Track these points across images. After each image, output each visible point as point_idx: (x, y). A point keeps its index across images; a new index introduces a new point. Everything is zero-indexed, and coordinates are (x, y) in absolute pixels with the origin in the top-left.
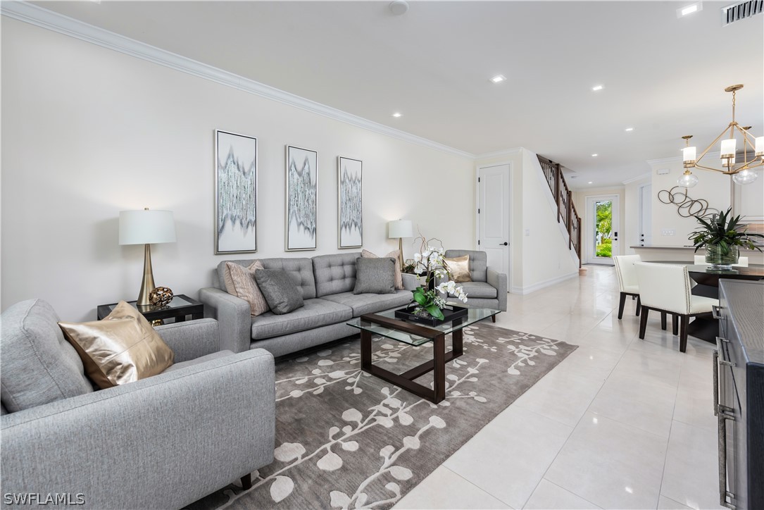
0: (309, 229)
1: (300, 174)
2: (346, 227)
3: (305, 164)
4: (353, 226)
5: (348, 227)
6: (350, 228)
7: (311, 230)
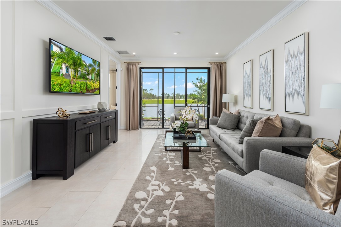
0: (267, 98)
1: (264, 68)
2: (289, 96)
3: (266, 61)
4: (296, 95)
5: (291, 96)
6: (293, 96)
7: (269, 99)
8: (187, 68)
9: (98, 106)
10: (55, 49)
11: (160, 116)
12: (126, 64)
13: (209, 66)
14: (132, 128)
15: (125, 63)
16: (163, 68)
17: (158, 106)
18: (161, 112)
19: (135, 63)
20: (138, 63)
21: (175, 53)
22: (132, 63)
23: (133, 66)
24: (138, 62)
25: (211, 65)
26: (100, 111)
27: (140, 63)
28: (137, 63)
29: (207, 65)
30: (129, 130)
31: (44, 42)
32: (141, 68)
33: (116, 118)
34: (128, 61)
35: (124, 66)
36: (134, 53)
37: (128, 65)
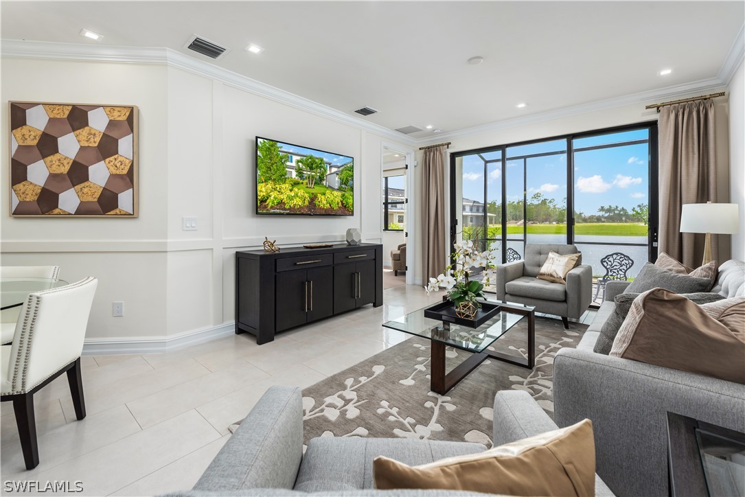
8: (570, 137)
12: (423, 151)
13: (651, 116)
15: (420, 149)
16: (502, 148)
17: (525, 240)
19: (439, 146)
20: (446, 146)
21: (521, 105)
22: (434, 147)
23: (434, 154)
24: (444, 142)
25: (658, 111)
27: (450, 143)
28: (443, 145)
29: (643, 115)
32: (454, 156)
34: (427, 145)
35: (420, 156)
36: (429, 127)
37: (426, 153)
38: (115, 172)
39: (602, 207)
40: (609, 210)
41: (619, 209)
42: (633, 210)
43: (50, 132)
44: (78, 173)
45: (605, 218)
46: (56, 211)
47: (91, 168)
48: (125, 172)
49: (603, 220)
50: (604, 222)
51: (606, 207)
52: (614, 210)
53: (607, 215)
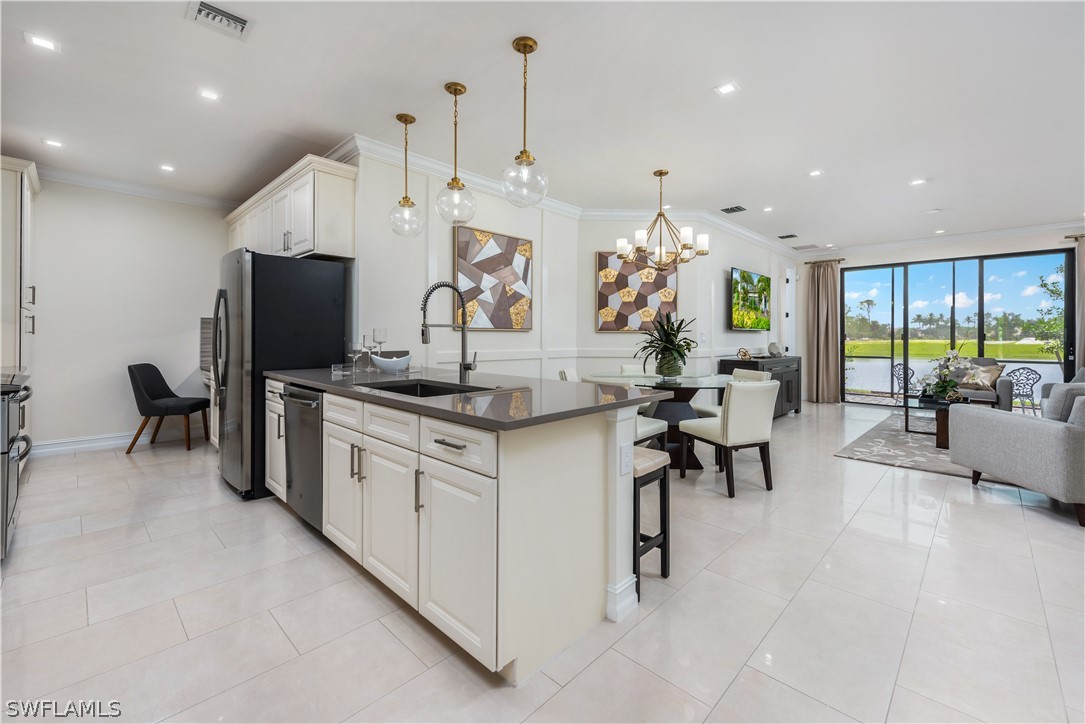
9: (769, 350)
10: (736, 276)
11: (898, 379)
12: (809, 265)
14: (823, 399)
15: (805, 263)
16: (905, 265)
17: (892, 357)
18: (900, 371)
19: (830, 261)
20: (838, 262)
22: (823, 262)
23: (825, 269)
24: (837, 258)
26: (773, 355)
27: (843, 259)
28: (835, 260)
30: (817, 401)
31: (727, 272)
32: (843, 270)
33: (798, 370)
34: (813, 260)
35: (805, 271)
36: (829, 245)
37: (811, 267)
38: (664, 300)
39: (919, 316)
40: (931, 320)
41: (945, 319)
42: (968, 319)
43: (624, 273)
44: (641, 302)
45: (923, 332)
46: (626, 328)
47: (649, 298)
48: (671, 300)
49: (920, 335)
50: (921, 338)
51: (925, 315)
52: (938, 320)
53: (925, 327)
